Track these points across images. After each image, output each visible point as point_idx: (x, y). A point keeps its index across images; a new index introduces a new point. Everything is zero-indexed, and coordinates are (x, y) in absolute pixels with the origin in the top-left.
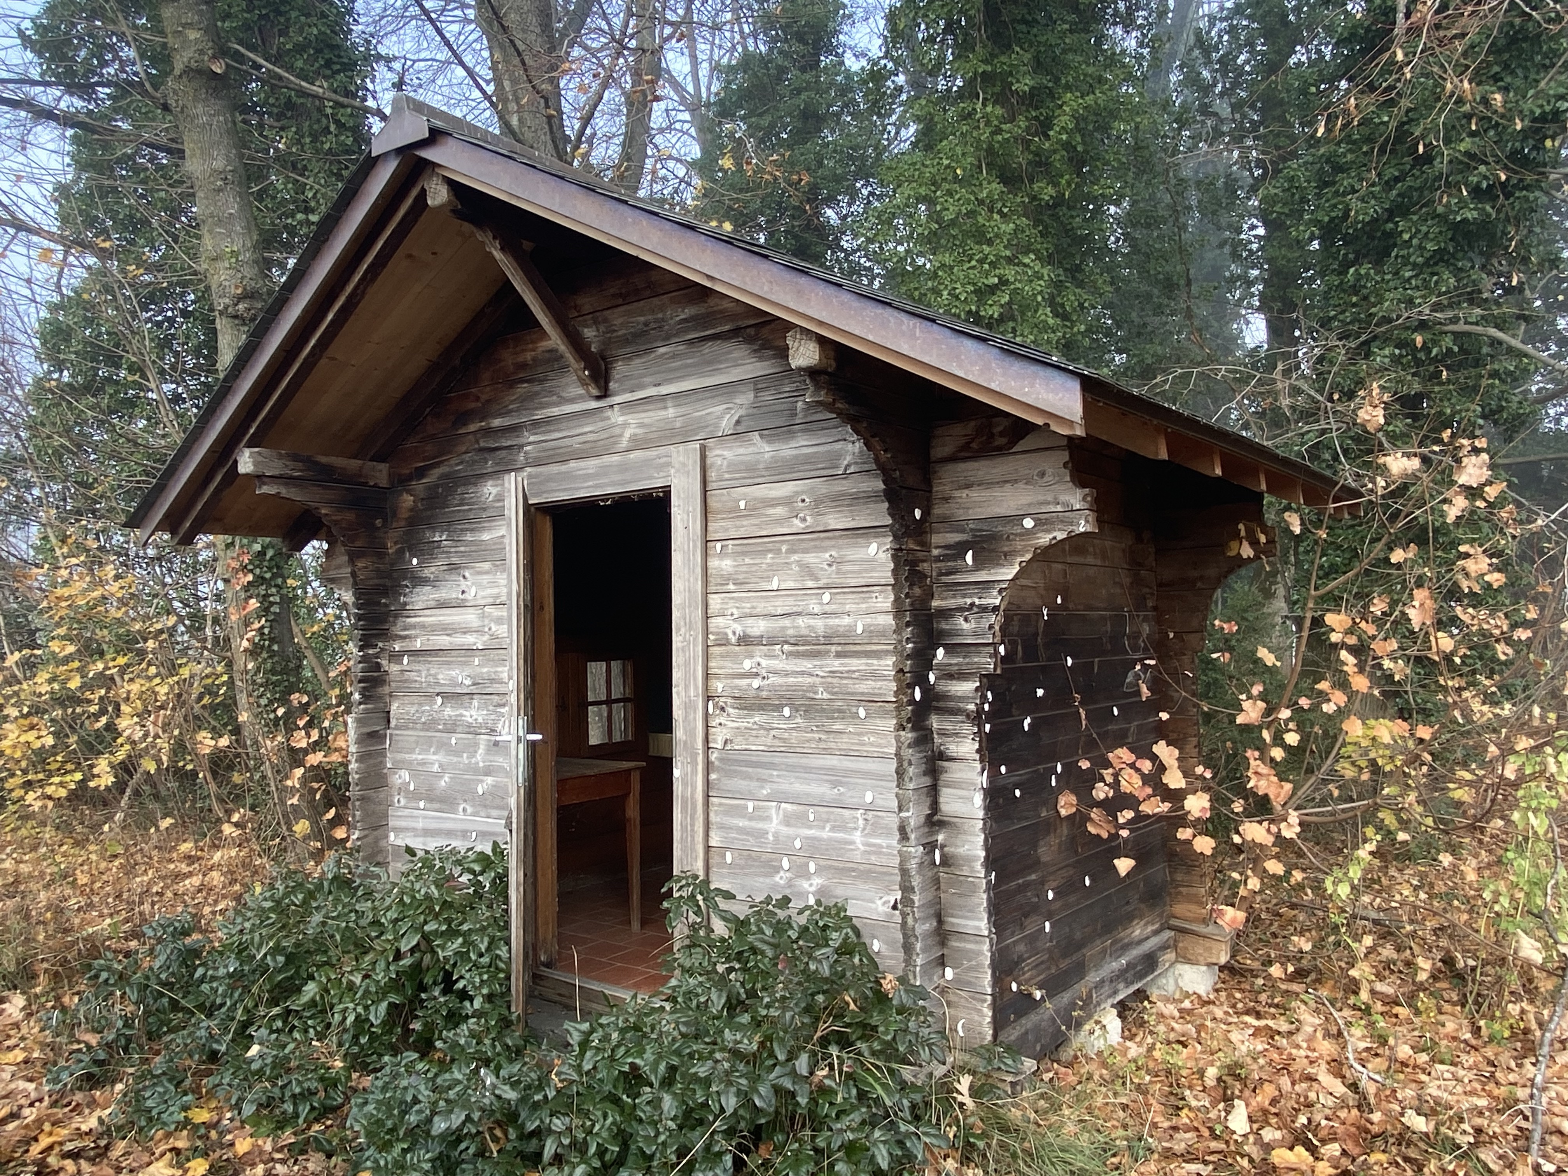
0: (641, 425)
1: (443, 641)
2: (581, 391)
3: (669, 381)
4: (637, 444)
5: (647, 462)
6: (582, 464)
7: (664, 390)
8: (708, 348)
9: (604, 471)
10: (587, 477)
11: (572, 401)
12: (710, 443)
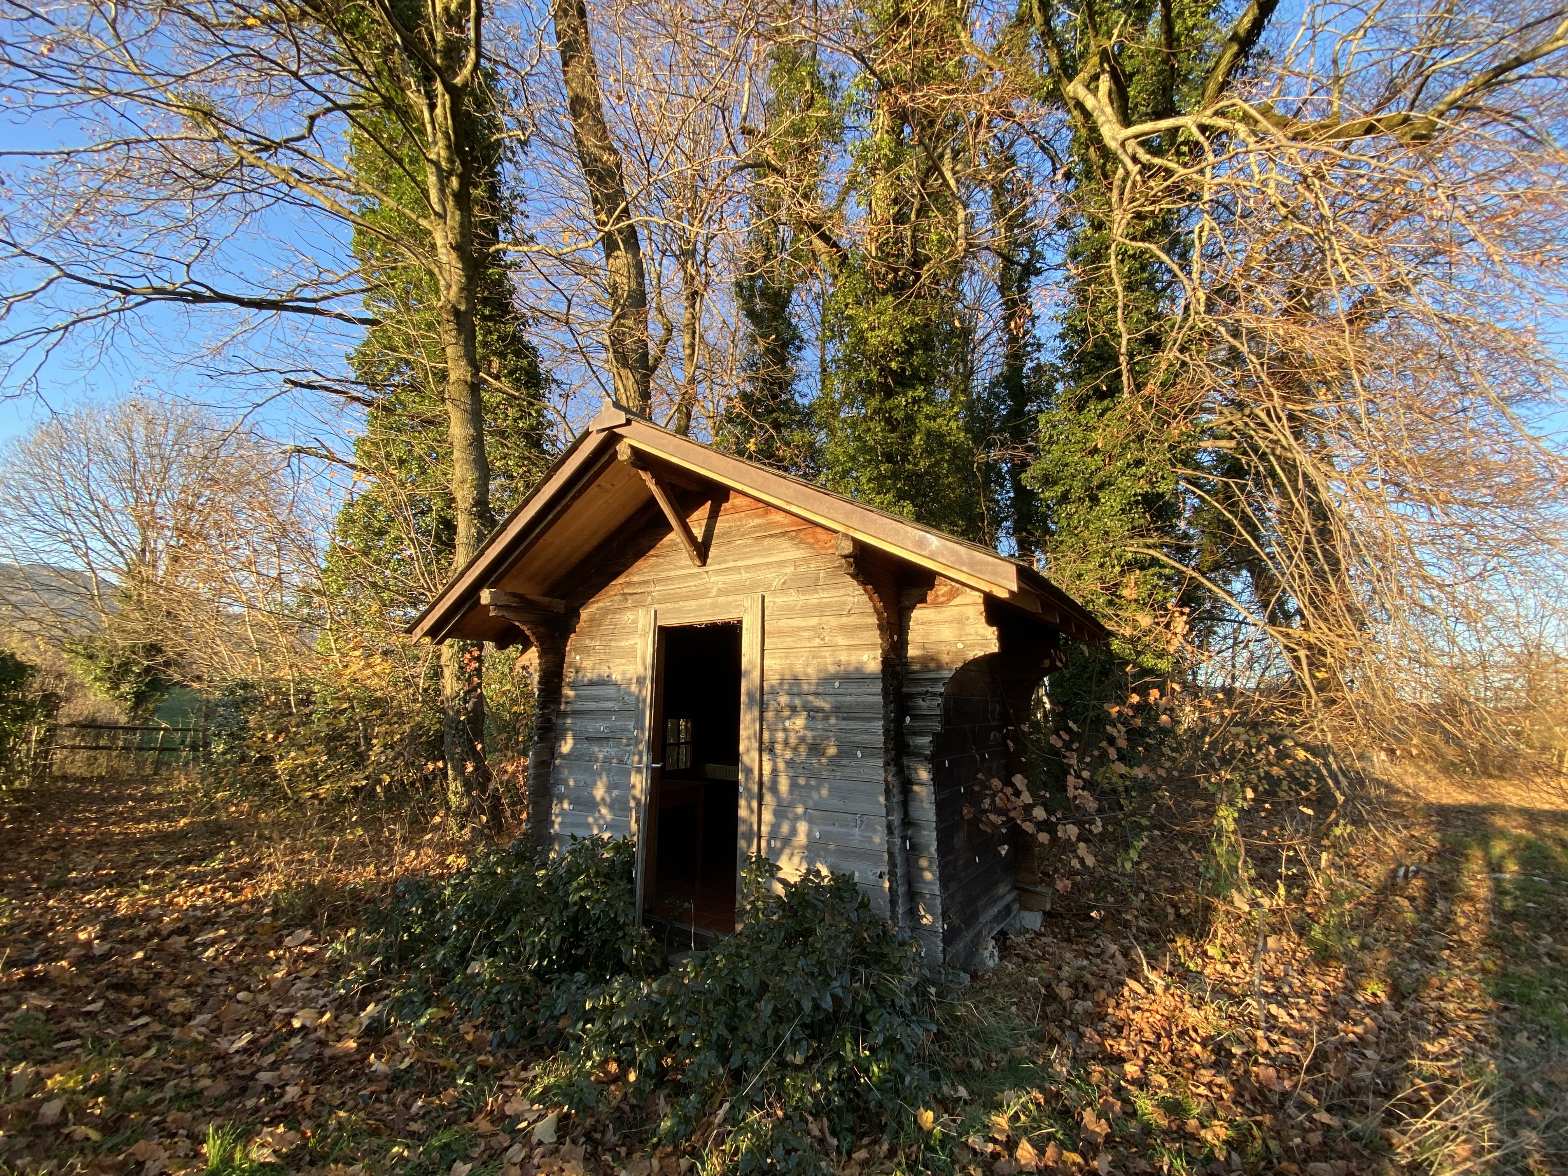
0: (725, 583)
1: (592, 705)
2: (690, 563)
3: (743, 559)
4: (721, 593)
5: (729, 603)
6: (687, 603)
7: (739, 564)
8: (766, 542)
9: (700, 608)
10: (690, 611)
11: (683, 568)
12: (766, 595)
